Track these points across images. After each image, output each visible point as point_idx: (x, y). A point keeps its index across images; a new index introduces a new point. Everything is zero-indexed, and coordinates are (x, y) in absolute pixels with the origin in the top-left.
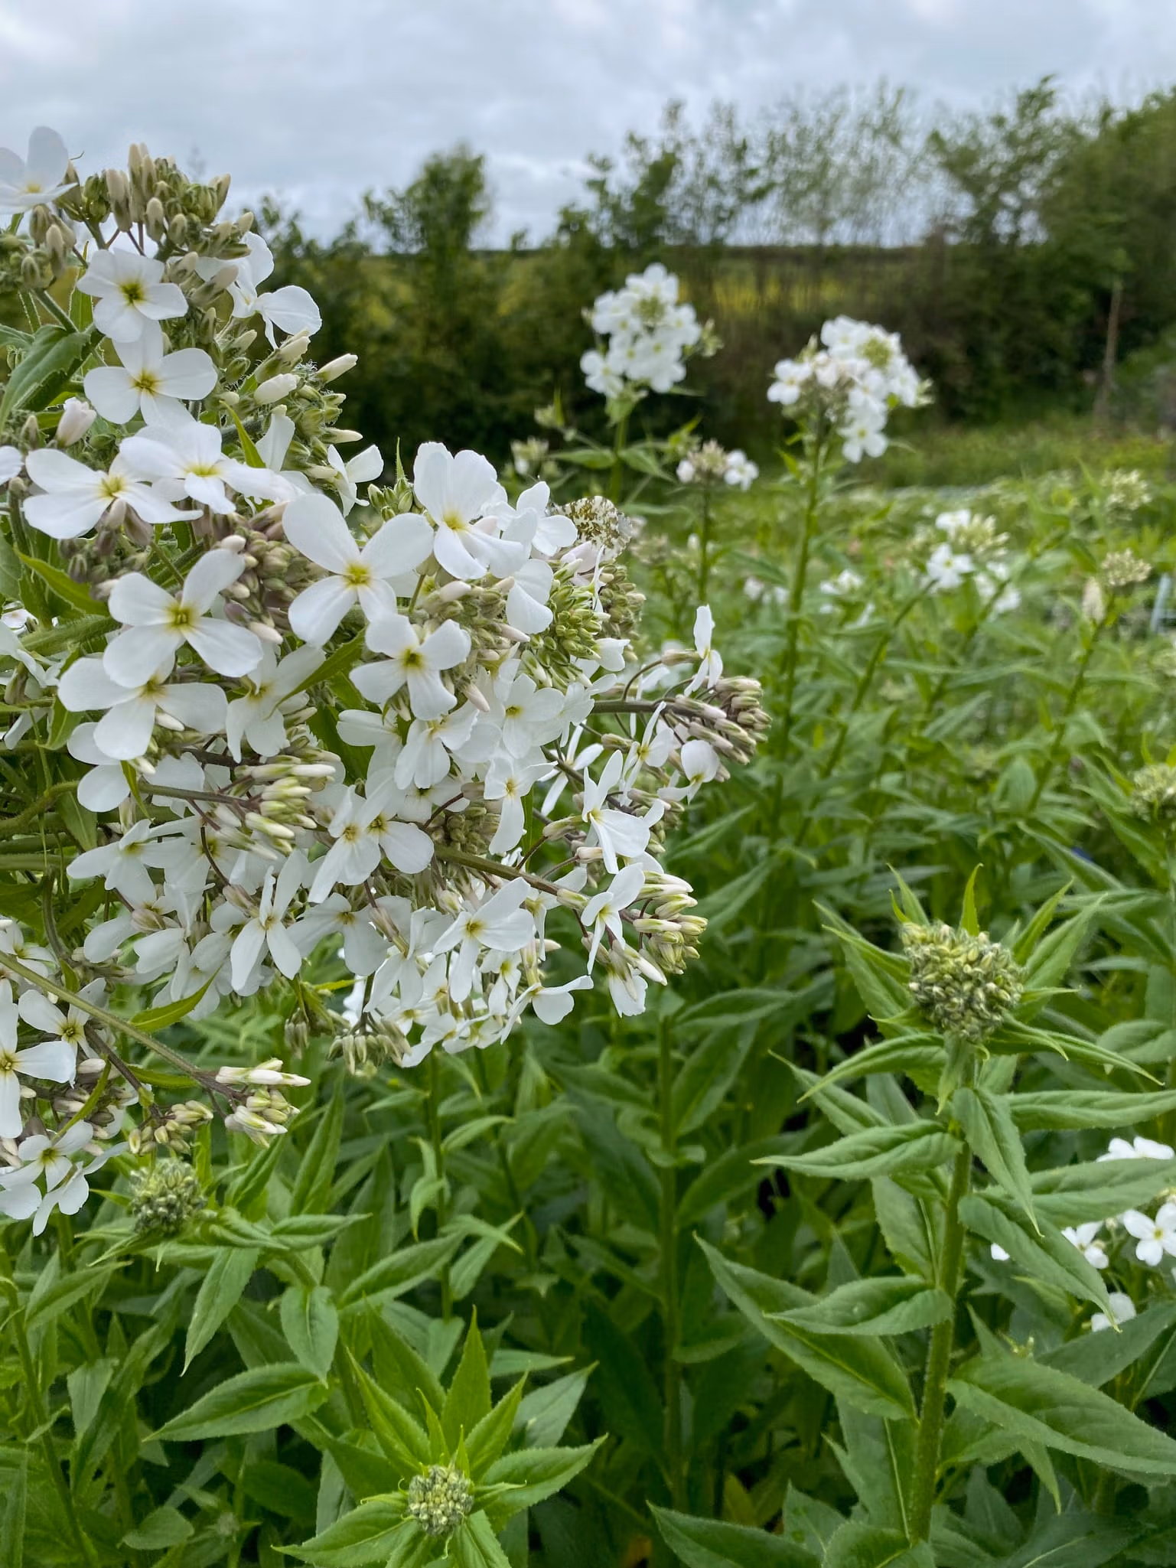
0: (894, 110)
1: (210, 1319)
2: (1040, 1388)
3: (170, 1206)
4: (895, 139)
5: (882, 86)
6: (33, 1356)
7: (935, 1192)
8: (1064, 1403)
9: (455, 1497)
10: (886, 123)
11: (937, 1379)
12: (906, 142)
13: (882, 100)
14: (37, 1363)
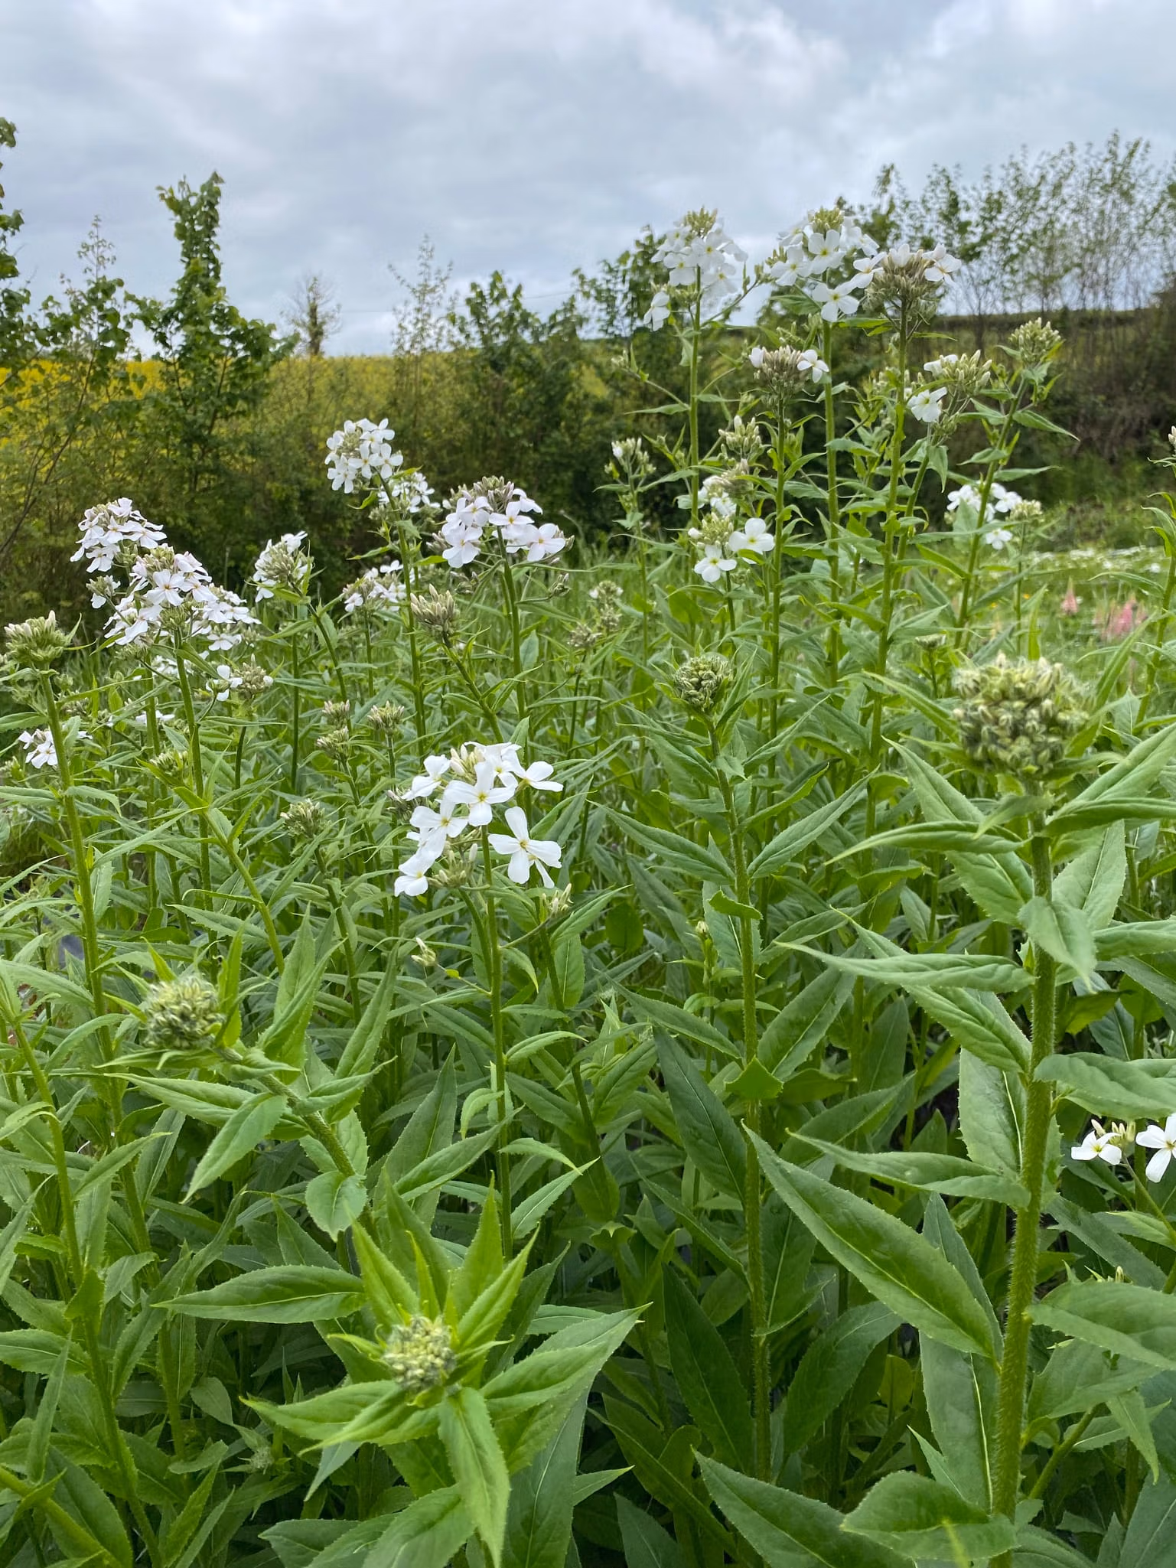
0: (1126, 165)
1: (223, 1158)
2: (1134, 1309)
3: (184, 1016)
4: (1126, 195)
5: (1115, 140)
6: (81, 1242)
7: (1014, 1063)
8: (1162, 1324)
9: (436, 1350)
10: (1116, 180)
11: (1019, 1308)
12: (1139, 196)
13: (1114, 154)
14: (84, 1247)
